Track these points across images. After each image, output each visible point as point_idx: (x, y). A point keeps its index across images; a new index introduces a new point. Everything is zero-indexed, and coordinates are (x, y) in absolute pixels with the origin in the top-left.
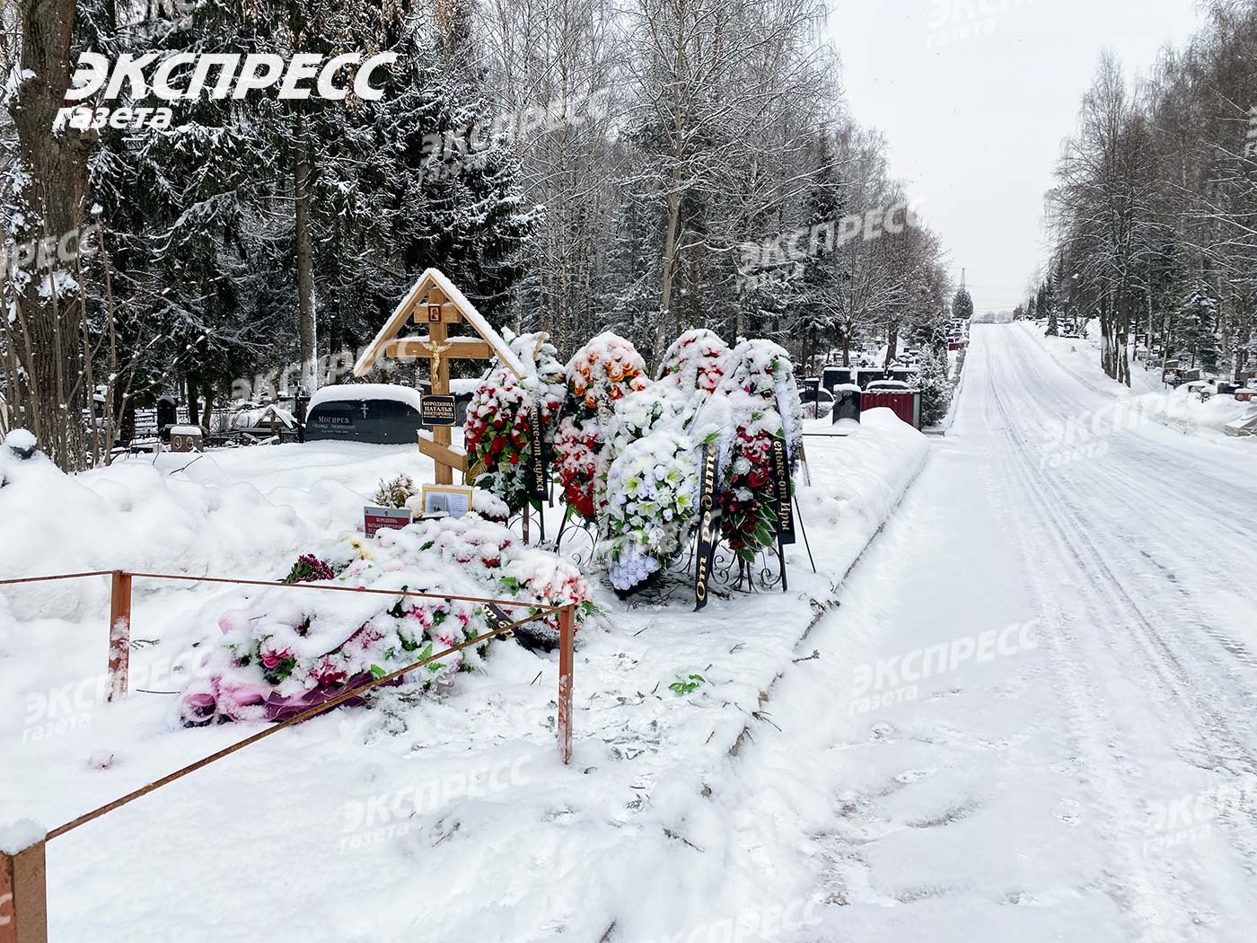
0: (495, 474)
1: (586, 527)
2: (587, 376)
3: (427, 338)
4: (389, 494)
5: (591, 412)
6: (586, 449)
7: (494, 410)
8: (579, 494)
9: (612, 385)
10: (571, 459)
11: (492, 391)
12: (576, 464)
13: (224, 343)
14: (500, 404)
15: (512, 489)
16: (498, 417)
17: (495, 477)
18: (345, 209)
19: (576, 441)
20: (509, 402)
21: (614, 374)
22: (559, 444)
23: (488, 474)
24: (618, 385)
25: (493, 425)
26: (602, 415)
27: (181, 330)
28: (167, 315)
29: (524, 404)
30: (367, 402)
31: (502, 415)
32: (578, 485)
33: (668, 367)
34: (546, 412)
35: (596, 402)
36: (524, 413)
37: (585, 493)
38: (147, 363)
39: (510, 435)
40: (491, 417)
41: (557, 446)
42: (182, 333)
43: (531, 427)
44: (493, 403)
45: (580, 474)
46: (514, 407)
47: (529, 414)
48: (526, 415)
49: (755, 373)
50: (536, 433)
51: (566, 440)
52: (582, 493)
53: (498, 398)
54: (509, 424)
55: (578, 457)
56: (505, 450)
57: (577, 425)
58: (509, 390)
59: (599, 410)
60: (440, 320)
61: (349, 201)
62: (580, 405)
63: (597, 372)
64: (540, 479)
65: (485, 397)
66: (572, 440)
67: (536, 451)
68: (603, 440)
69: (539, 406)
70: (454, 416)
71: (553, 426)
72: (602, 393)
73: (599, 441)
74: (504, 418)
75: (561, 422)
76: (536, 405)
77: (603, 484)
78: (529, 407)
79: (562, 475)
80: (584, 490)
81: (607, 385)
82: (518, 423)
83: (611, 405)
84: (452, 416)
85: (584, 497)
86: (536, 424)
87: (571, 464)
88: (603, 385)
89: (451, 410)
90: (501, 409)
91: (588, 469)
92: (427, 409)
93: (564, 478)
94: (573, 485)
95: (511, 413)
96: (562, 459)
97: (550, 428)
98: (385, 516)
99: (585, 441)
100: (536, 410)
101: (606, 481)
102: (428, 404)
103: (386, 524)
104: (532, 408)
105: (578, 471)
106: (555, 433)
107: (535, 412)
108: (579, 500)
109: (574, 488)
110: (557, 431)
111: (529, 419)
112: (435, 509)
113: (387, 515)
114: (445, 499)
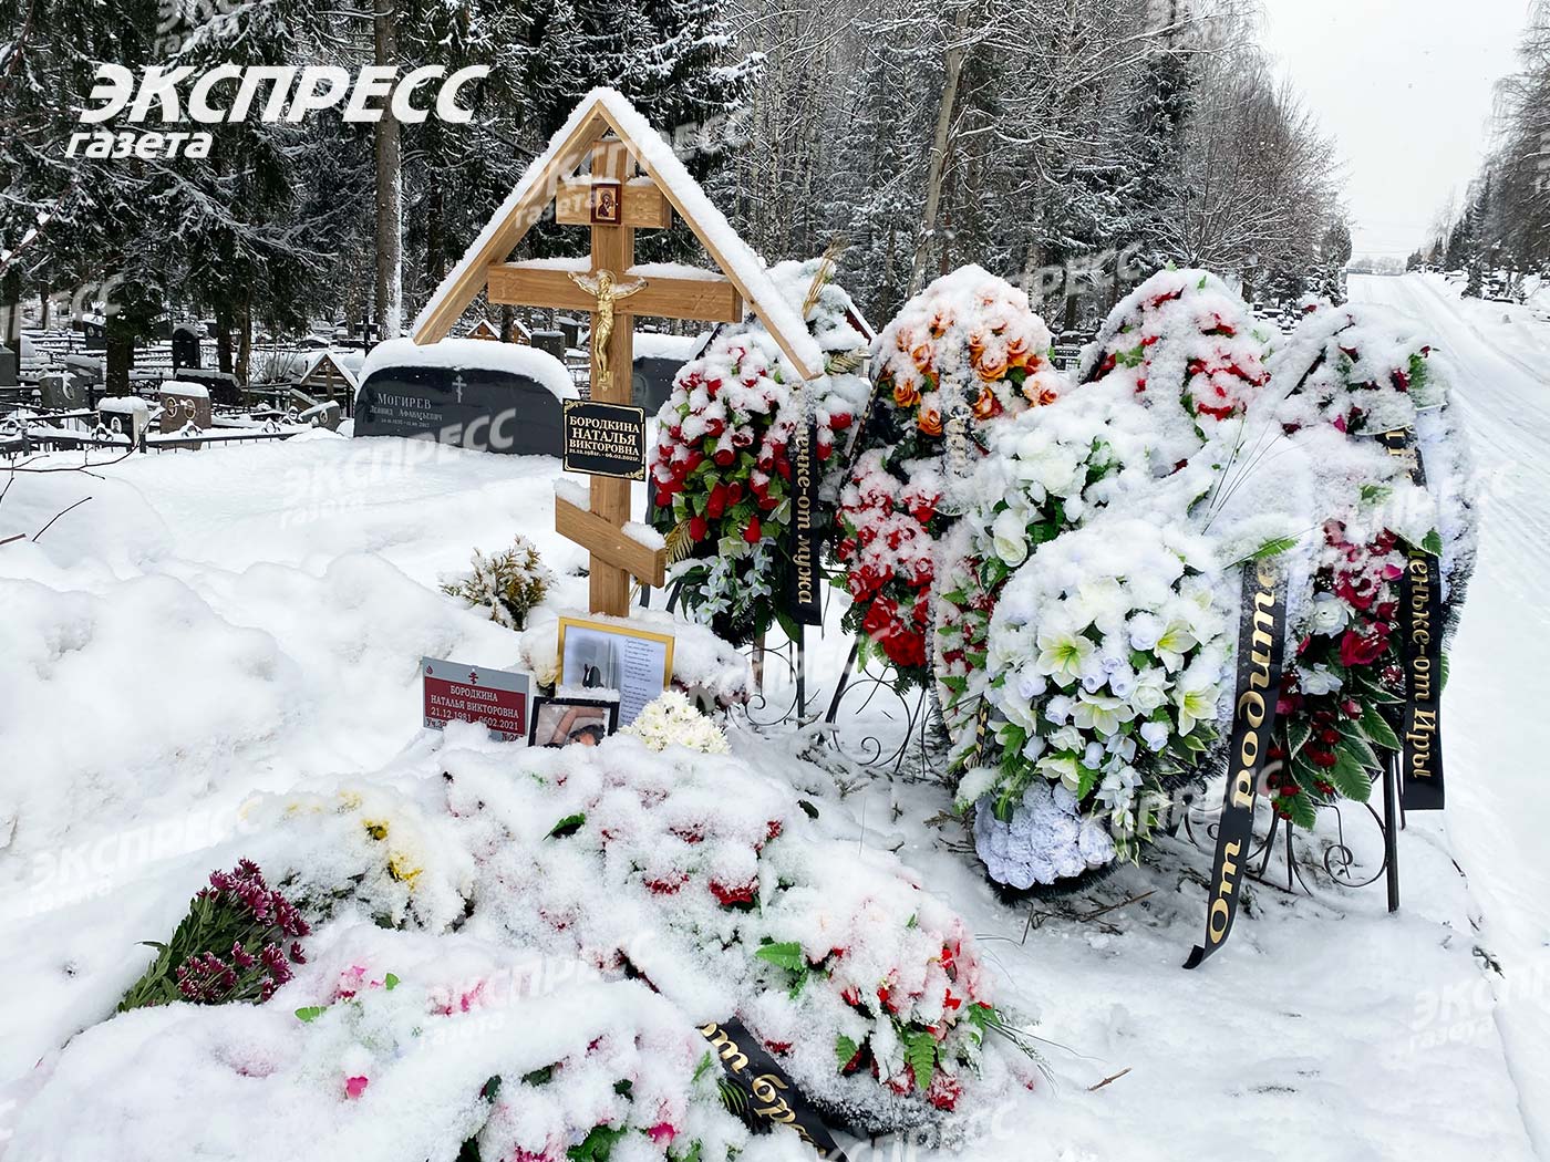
0: (710, 560)
1: (900, 688)
2: (924, 363)
3: (582, 263)
4: (490, 580)
5: (929, 444)
6: (915, 525)
7: (717, 428)
8: (894, 622)
9: (981, 387)
10: (878, 546)
11: (714, 386)
12: (889, 558)
13: (263, 249)
14: (730, 416)
15: (744, 593)
16: (725, 443)
17: (710, 568)
18: (451, 35)
19: (890, 506)
20: (751, 412)
21: (986, 362)
22: (851, 509)
23: (693, 562)
24: (995, 387)
25: (713, 459)
26: (954, 453)
27: (195, 223)
28: (174, 200)
29: (781, 417)
30: (463, 372)
31: (735, 438)
32: (892, 605)
33: (1110, 353)
34: (826, 437)
35: (942, 422)
36: (781, 436)
37: (907, 623)
38: (143, 275)
39: (748, 483)
40: (710, 442)
41: (847, 513)
42: (196, 229)
43: (794, 467)
44: (716, 411)
45: (898, 579)
46: (760, 422)
47: (791, 439)
48: (784, 440)
49: (1364, 386)
50: (804, 480)
51: (868, 501)
52: (900, 621)
53: (726, 402)
54: (748, 459)
55: (894, 542)
56: (735, 512)
57: (893, 468)
58: (750, 384)
59: (949, 442)
60: (618, 219)
61: (458, 22)
62: (905, 426)
63: (947, 355)
64: (805, 579)
65: (698, 397)
66: (881, 503)
67: (800, 519)
68: (957, 509)
69: (811, 423)
70: (640, 457)
71: (839, 465)
72: (956, 404)
73: (945, 510)
74: (738, 445)
75: (858, 458)
76: (806, 419)
77: (954, 612)
78: (792, 424)
79: (856, 578)
80: (904, 614)
81: (970, 387)
82: (767, 459)
83: (976, 431)
84: (635, 456)
85: (905, 629)
86: (805, 462)
87: (878, 556)
88: (960, 386)
89: (633, 440)
90: (732, 425)
91: (918, 571)
92: (578, 435)
93: (861, 585)
94: (881, 602)
95: (752, 435)
96: (856, 541)
97: (834, 471)
98: (471, 683)
99: (913, 508)
100: (806, 432)
101: (964, 608)
102: (581, 421)
103: (473, 700)
104: (799, 426)
105: (893, 572)
106: (843, 482)
107: (805, 435)
108: (892, 636)
109: (882, 609)
110: (849, 478)
111: (790, 451)
112: (587, 670)
113: (474, 682)
114: (610, 649)
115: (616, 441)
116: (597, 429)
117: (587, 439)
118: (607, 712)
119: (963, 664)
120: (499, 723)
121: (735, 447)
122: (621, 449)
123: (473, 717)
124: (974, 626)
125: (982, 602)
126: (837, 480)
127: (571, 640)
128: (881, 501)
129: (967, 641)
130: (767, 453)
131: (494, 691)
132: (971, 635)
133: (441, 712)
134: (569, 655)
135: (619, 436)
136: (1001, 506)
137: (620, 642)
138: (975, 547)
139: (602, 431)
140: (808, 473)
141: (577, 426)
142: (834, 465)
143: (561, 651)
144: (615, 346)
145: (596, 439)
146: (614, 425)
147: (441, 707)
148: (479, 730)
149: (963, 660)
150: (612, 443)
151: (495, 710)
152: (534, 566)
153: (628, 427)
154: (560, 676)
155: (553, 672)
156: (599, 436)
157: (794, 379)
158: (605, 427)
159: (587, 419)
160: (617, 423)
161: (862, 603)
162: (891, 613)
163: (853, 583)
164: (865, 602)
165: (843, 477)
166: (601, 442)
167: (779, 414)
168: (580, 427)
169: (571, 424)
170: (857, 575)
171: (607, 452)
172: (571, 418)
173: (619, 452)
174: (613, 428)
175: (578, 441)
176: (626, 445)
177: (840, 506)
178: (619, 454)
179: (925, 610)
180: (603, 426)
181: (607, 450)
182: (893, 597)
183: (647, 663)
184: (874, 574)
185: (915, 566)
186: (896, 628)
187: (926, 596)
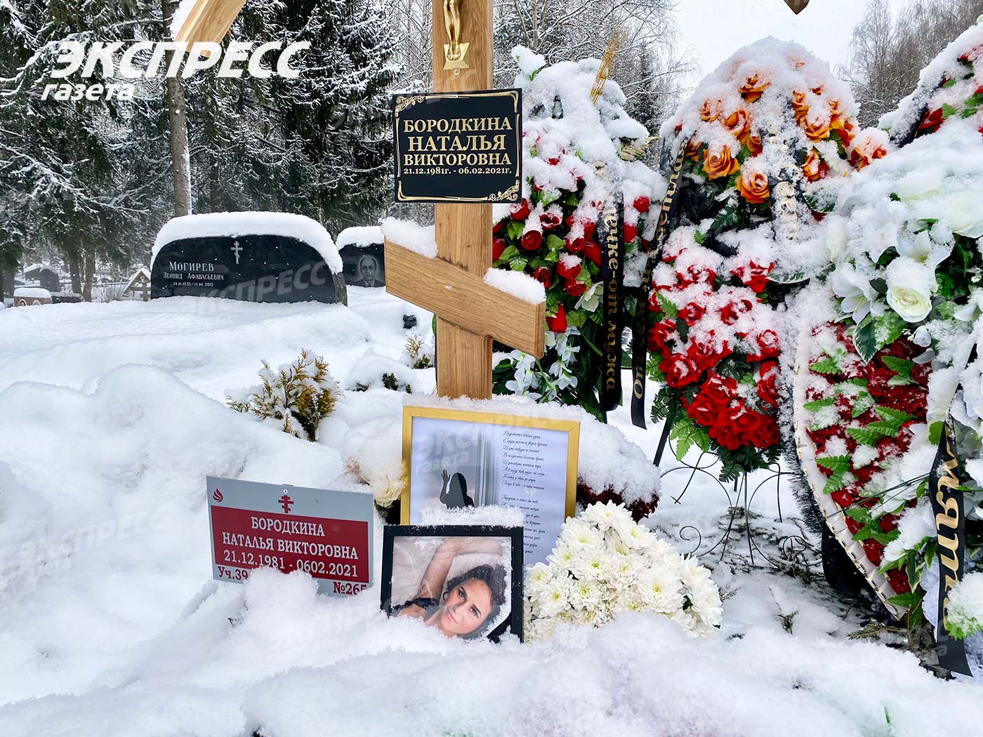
2: (739, 128)
4: (280, 393)
5: (753, 212)
6: (750, 295)
7: (523, 209)
8: (735, 404)
10: (711, 321)
12: (725, 334)
14: (535, 198)
16: (533, 224)
17: (516, 362)
20: (561, 190)
21: (811, 121)
22: (668, 288)
25: (517, 243)
26: (784, 217)
29: (589, 195)
30: (240, 239)
31: (544, 218)
32: (731, 384)
35: (770, 188)
36: (592, 214)
37: (751, 402)
39: (557, 266)
40: (515, 226)
41: (664, 292)
43: (603, 249)
45: (737, 355)
46: (569, 200)
47: (600, 218)
50: (613, 263)
51: (688, 277)
52: (742, 401)
53: (532, 182)
54: (555, 242)
55: (728, 314)
57: (710, 242)
58: (554, 162)
59: (778, 206)
62: (722, 197)
63: (768, 114)
64: (612, 365)
66: (704, 278)
67: (609, 304)
68: (798, 275)
69: (619, 201)
70: (513, 168)
71: (640, 250)
72: (785, 165)
73: (782, 279)
74: (546, 225)
75: (667, 237)
76: (612, 198)
77: (821, 384)
78: (600, 203)
79: (681, 360)
80: (747, 393)
81: (798, 147)
82: (578, 239)
83: (808, 193)
84: (505, 166)
85: (748, 409)
86: (614, 243)
87: (712, 333)
88: (786, 147)
89: (500, 142)
90: (540, 205)
91: (761, 344)
92: (416, 147)
93: (689, 366)
94: (719, 382)
95: (562, 214)
96: (674, 322)
97: (634, 256)
98: (282, 512)
99: (746, 278)
100: (614, 211)
101: (835, 378)
102: (420, 126)
103: (286, 537)
104: (607, 205)
105: (731, 348)
106: (651, 265)
107: (613, 215)
108: (733, 418)
109: (720, 389)
110: (659, 258)
111: (600, 231)
112: (445, 478)
113: (287, 510)
114: (480, 448)
115: (474, 148)
116: (446, 134)
117: (430, 152)
118: (506, 543)
119: (843, 441)
120: (328, 568)
121: (544, 228)
122: (482, 159)
123: (288, 564)
124: (854, 398)
125: (860, 369)
126: (642, 261)
127: (421, 439)
128: (704, 276)
129: (846, 416)
130: (577, 232)
131: (317, 521)
132: (851, 407)
133: (239, 557)
135: (478, 141)
136: (890, 256)
138: (838, 311)
139: (453, 135)
140: (616, 255)
141: (415, 134)
142: (635, 250)
143: (407, 455)
145: (443, 149)
146: (472, 125)
147: (239, 550)
148: (300, 582)
149: (842, 436)
150: (467, 153)
151: (322, 548)
152: (323, 377)
153: (493, 123)
154: (407, 490)
155: (398, 485)
156: (448, 144)
157: (597, 157)
158: (457, 129)
159: (429, 121)
160: (476, 120)
161: (688, 385)
162: (730, 392)
163: (679, 364)
164: (693, 384)
165: (650, 260)
166: (452, 152)
167: (586, 192)
168: (420, 135)
169: (406, 130)
170: (682, 357)
171: (460, 167)
172: (406, 122)
173: (480, 163)
174: (470, 129)
175: (416, 156)
176: (490, 151)
177: (651, 288)
178: (481, 166)
179: (773, 386)
180: (454, 128)
181: (460, 164)
182: (732, 376)
183: (539, 463)
184: (707, 353)
185: (758, 339)
186: (738, 409)
187: (774, 371)
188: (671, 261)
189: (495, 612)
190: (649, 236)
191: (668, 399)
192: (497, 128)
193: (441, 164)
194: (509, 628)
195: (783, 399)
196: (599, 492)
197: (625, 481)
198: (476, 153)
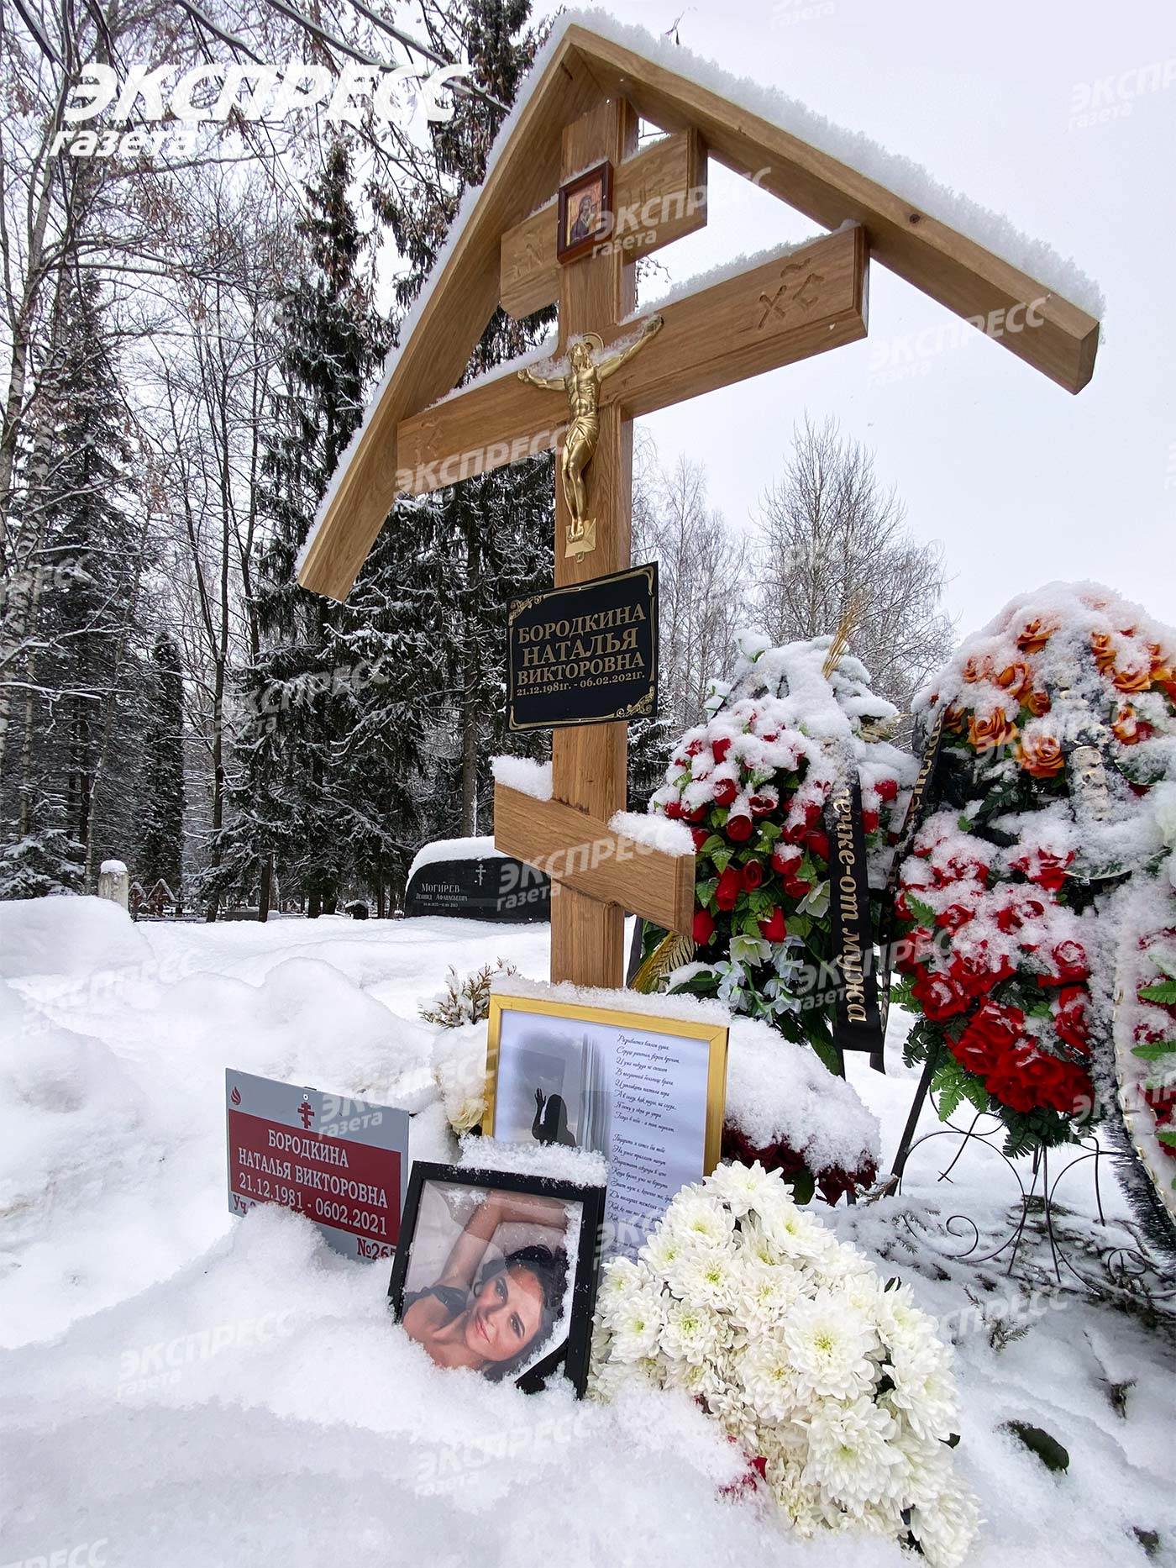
0: (720, 966)
2: (1017, 684)
4: (466, 1002)
5: (1043, 787)
6: (1038, 896)
7: (729, 792)
8: (1022, 1044)
9: (1121, 701)
10: (983, 928)
11: (721, 747)
12: (1004, 945)
14: (746, 772)
16: (741, 808)
17: (720, 976)
19: (987, 878)
20: (775, 768)
21: (1121, 669)
22: (921, 888)
23: (702, 967)
24: (1137, 700)
25: (724, 831)
29: (814, 775)
31: (754, 802)
32: (1015, 1016)
34: (872, 802)
35: (1065, 755)
36: (816, 796)
37: (1048, 1042)
39: (771, 859)
40: (719, 812)
41: (916, 893)
43: (833, 838)
44: (728, 771)
45: (1022, 975)
46: (787, 780)
47: (828, 802)
48: (818, 803)
50: (847, 856)
51: (949, 873)
52: (1034, 1041)
53: (740, 760)
54: (771, 829)
55: (1007, 920)
56: (753, 902)
58: (770, 738)
59: (1079, 778)
62: (994, 773)
64: (855, 988)
65: (702, 761)
66: (973, 874)
67: (843, 906)
68: (1114, 866)
69: (854, 782)
70: (647, 670)
71: (885, 844)
72: (1085, 725)
73: (1087, 873)
74: (757, 810)
75: (920, 825)
76: (845, 779)
77: (1157, 1019)
78: (828, 783)
79: (941, 981)
80: (1040, 1029)
81: (1104, 701)
82: (797, 826)
83: (1122, 761)
84: (637, 669)
85: (1044, 1053)
86: (847, 832)
87: (984, 944)
89: (631, 638)
90: (749, 786)
91: (1060, 962)
92: (533, 659)
93: (952, 989)
94: (997, 1013)
95: (777, 797)
96: (931, 931)
97: (877, 850)
98: (300, 1125)
99: (1032, 873)
100: (847, 793)
102: (537, 634)
103: (305, 1163)
104: (837, 786)
105: (1013, 965)
106: (899, 860)
107: (845, 798)
108: (1020, 1064)
109: (998, 1022)
110: (910, 851)
111: (827, 816)
112: (540, 1101)
113: (307, 1124)
114: (587, 1056)
115: (600, 652)
116: (566, 639)
117: (549, 665)
118: (575, 1213)
120: (351, 1216)
121: (754, 813)
122: (608, 664)
126: (888, 856)
128: (972, 872)
131: (340, 1144)
133: (255, 1185)
134: (507, 1069)
135: (605, 640)
137: (606, 1041)
139: (574, 639)
140: (850, 847)
141: (531, 644)
143: (492, 1064)
144: (599, 467)
145: (563, 658)
146: (597, 622)
147: (254, 1174)
150: (590, 659)
151: (344, 1185)
153: (622, 615)
154: (490, 1113)
155: (477, 1105)
156: (569, 651)
157: (825, 733)
158: (580, 631)
159: (547, 626)
160: (602, 615)
161: (952, 1017)
162: (1014, 1027)
163: (937, 986)
164: (959, 1015)
165: (897, 854)
166: (573, 661)
167: (810, 770)
168: (535, 644)
169: (521, 641)
170: (942, 977)
171: (582, 678)
172: (521, 630)
173: (606, 670)
174: (595, 628)
175: (531, 671)
176: (619, 652)
177: (899, 889)
178: (606, 675)
179: (1080, 1021)
180: (576, 630)
181: (582, 674)
182: (1016, 1004)
183: (666, 1088)
184: (978, 971)
185: (1054, 954)
186: (1026, 1053)
187: (1081, 999)
188: (925, 854)
189: (546, 1332)
190: (896, 827)
191: (927, 1036)
192: (627, 621)
193: (560, 678)
194: (562, 1366)
195: (1097, 1039)
196: (763, 1143)
197: (812, 1132)
198: (602, 657)
